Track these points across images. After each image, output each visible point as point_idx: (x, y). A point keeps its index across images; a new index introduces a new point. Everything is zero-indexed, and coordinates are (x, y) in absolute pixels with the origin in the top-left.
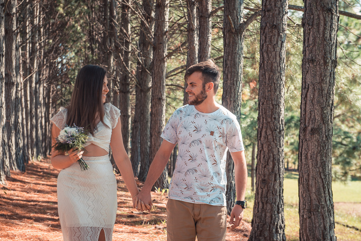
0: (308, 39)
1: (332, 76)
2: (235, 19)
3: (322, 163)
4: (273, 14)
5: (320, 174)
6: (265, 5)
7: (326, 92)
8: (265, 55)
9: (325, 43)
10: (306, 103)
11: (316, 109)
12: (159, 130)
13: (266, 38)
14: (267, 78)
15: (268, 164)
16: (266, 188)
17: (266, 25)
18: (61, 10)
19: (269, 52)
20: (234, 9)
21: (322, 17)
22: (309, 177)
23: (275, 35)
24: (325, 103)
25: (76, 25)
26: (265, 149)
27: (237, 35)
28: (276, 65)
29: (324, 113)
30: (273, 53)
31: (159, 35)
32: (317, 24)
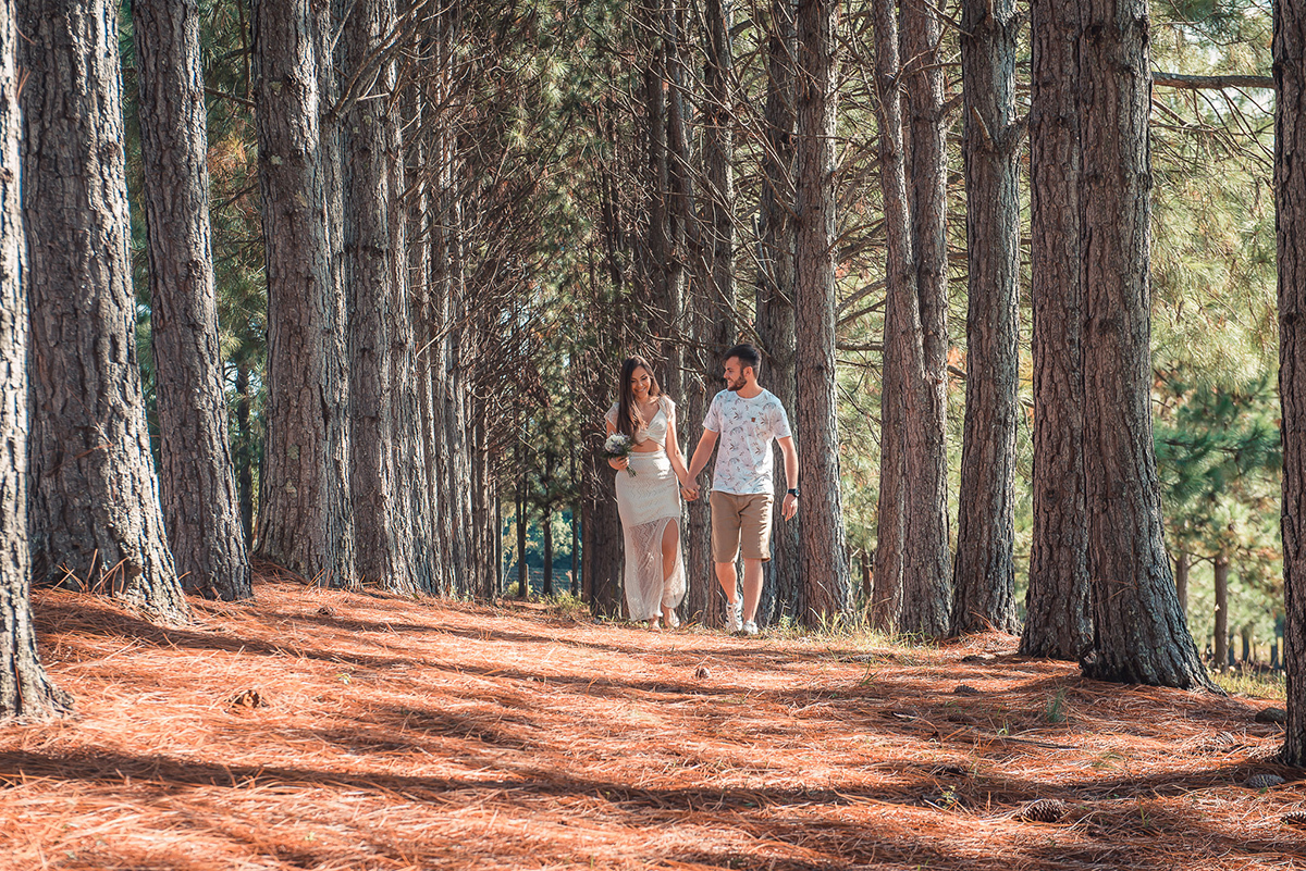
0: (1086, 133)
1: (1141, 207)
2: (993, 115)
3: (1125, 393)
4: (1057, 91)
5: (1123, 417)
6: (1038, 72)
7: (1128, 242)
8: (1043, 192)
9: (1120, 137)
10: (1087, 269)
11: (1108, 279)
12: (821, 460)
13: (1042, 149)
14: (1048, 245)
15: (1058, 453)
16: (1057, 512)
17: (1042, 120)
18: (521, 140)
19: (1050, 183)
20: (990, 90)
21: (1111, 85)
22: (1099, 426)
23: (1063, 142)
24: (1126, 265)
25: (562, 190)
26: (1051, 417)
27: (1000, 158)
28: (1069, 212)
29: (1126, 287)
30: (1060, 185)
31: (810, 183)
32: (1101, 99)
